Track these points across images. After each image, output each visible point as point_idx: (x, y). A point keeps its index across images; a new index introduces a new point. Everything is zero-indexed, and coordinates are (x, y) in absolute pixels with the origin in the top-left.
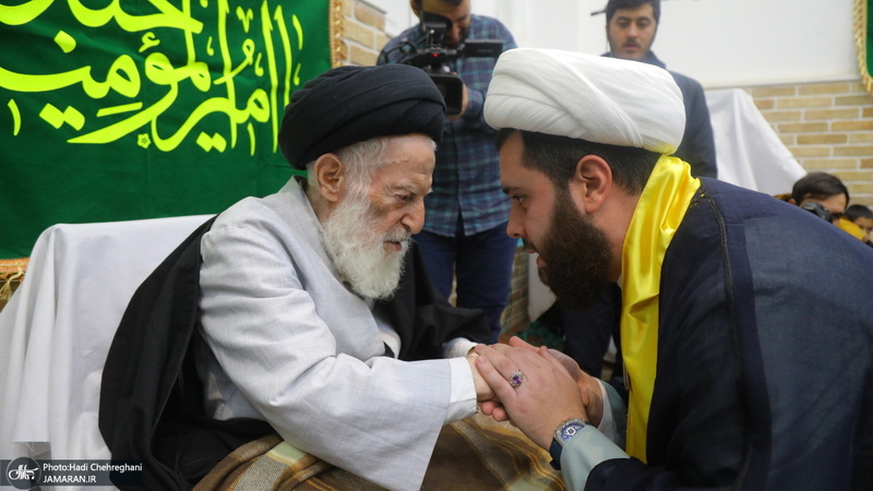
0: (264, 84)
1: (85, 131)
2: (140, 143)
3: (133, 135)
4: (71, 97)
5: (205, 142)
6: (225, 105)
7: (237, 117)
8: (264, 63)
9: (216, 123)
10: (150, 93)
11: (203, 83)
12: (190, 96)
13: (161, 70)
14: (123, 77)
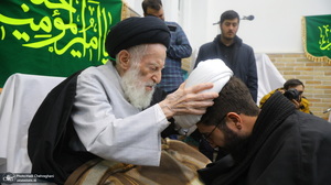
0: (97, 35)
2: (49, 50)
3: (47, 47)
4: (25, 29)
5: (74, 53)
7: (86, 46)
8: (97, 28)
9: (78, 47)
10: (55, 32)
11: (73, 28)
12: (69, 35)
13: (59, 24)
14: (45, 24)
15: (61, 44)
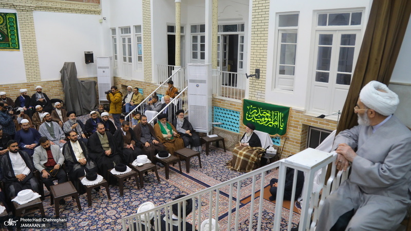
0: (277, 121)
2: (264, 125)
4: (259, 121)
5: (269, 125)
6: (272, 123)
7: (273, 124)
8: (277, 119)
9: (271, 124)
10: (265, 121)
11: (270, 120)
12: (268, 121)
13: (266, 119)
14: (263, 119)
15: (266, 123)
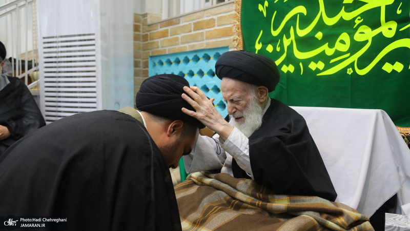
1: (324, 70)
2: (348, 73)
3: (345, 69)
13: (364, 34)
